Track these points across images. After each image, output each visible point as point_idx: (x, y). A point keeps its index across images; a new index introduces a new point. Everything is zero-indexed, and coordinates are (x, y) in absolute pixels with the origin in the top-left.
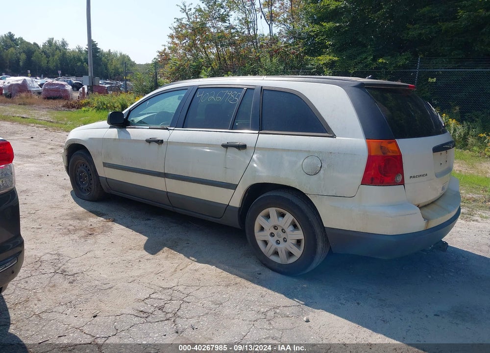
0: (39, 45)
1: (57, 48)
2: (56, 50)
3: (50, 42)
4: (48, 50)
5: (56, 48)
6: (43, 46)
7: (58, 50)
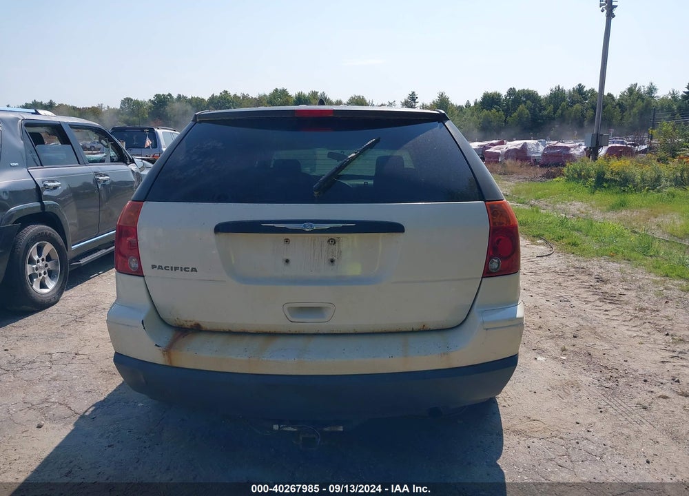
0: (615, 96)
1: (640, 96)
2: (637, 100)
3: (631, 90)
4: (626, 101)
5: (638, 98)
6: (620, 96)
7: (639, 100)
